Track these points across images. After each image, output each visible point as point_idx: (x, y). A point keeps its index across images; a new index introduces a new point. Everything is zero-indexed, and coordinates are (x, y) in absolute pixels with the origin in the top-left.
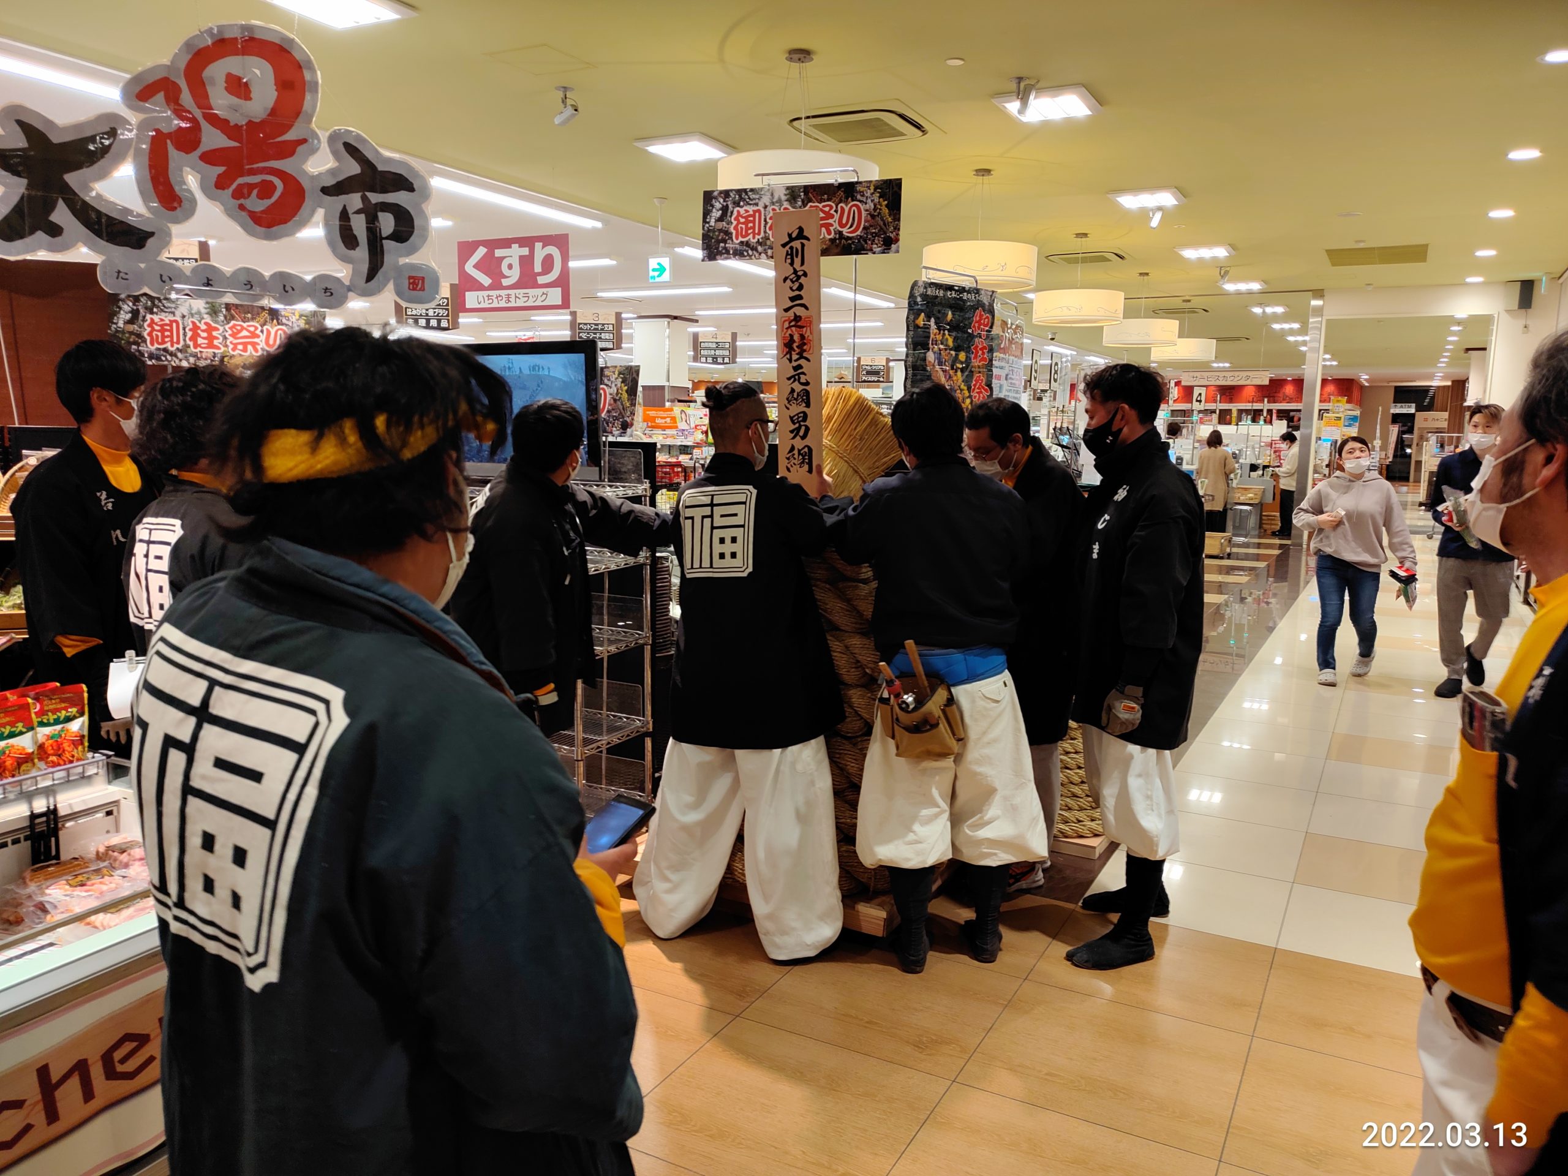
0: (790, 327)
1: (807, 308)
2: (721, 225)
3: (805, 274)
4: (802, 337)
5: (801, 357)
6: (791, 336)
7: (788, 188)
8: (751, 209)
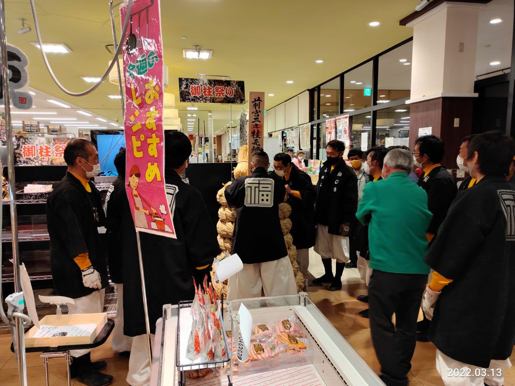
0: (254, 127)
1: (260, 122)
2: (186, 90)
3: (260, 112)
4: (258, 131)
5: (257, 136)
6: (254, 130)
7: (208, 80)
8: (196, 86)
